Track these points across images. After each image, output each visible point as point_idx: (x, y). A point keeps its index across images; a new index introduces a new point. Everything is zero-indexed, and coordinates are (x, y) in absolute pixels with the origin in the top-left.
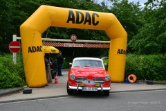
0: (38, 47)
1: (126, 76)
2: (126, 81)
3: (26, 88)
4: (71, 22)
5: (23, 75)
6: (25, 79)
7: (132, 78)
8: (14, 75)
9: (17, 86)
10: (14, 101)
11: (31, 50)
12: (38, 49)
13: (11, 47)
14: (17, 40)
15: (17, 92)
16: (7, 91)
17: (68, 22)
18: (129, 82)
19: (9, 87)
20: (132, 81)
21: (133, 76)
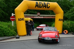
1: (63, 31)
3: (17, 36)
4: (37, 7)
5: (16, 30)
6: (17, 32)
7: (65, 32)
8: (12, 31)
10: (12, 41)
11: (19, 20)
12: (23, 19)
13: (11, 18)
14: (14, 15)
15: (13, 38)
16: (9, 37)
17: (36, 7)
18: (64, 34)
19: (10, 36)
20: (65, 33)
21: (66, 31)
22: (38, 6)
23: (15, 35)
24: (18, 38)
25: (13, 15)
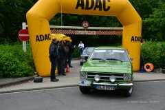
0: (46, 35)
1: (142, 65)
2: (142, 70)
3: (36, 78)
4: (80, 8)
5: (32, 64)
6: (35, 68)
7: (148, 67)
8: (24, 65)
9: (27, 75)
11: (39, 38)
13: (20, 35)
14: (27, 28)
15: (26, 81)
16: (16, 80)
17: (77, 8)
18: (145, 71)
19: (19, 77)
20: (148, 70)
21: (149, 64)
22: (82, 5)
23: (30, 74)
25: (24, 26)
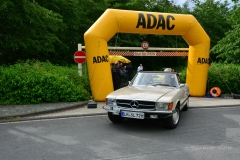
0: (104, 57)
1: (208, 90)
2: (207, 95)
3: (92, 102)
4: (141, 27)
5: (88, 88)
6: (90, 92)
7: (215, 92)
9: (82, 99)
10: (77, 116)
11: (96, 60)
12: (104, 59)
13: (76, 57)
15: (82, 106)
16: (72, 104)
17: (137, 27)
18: (211, 96)
19: (74, 101)
20: (215, 95)
21: (216, 88)
22: (143, 24)
23: (86, 98)
24: (94, 106)
